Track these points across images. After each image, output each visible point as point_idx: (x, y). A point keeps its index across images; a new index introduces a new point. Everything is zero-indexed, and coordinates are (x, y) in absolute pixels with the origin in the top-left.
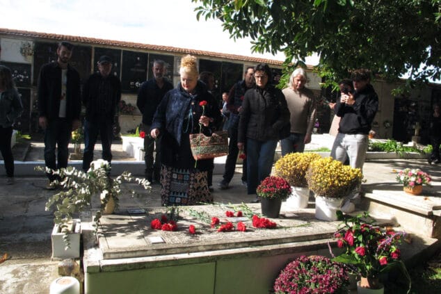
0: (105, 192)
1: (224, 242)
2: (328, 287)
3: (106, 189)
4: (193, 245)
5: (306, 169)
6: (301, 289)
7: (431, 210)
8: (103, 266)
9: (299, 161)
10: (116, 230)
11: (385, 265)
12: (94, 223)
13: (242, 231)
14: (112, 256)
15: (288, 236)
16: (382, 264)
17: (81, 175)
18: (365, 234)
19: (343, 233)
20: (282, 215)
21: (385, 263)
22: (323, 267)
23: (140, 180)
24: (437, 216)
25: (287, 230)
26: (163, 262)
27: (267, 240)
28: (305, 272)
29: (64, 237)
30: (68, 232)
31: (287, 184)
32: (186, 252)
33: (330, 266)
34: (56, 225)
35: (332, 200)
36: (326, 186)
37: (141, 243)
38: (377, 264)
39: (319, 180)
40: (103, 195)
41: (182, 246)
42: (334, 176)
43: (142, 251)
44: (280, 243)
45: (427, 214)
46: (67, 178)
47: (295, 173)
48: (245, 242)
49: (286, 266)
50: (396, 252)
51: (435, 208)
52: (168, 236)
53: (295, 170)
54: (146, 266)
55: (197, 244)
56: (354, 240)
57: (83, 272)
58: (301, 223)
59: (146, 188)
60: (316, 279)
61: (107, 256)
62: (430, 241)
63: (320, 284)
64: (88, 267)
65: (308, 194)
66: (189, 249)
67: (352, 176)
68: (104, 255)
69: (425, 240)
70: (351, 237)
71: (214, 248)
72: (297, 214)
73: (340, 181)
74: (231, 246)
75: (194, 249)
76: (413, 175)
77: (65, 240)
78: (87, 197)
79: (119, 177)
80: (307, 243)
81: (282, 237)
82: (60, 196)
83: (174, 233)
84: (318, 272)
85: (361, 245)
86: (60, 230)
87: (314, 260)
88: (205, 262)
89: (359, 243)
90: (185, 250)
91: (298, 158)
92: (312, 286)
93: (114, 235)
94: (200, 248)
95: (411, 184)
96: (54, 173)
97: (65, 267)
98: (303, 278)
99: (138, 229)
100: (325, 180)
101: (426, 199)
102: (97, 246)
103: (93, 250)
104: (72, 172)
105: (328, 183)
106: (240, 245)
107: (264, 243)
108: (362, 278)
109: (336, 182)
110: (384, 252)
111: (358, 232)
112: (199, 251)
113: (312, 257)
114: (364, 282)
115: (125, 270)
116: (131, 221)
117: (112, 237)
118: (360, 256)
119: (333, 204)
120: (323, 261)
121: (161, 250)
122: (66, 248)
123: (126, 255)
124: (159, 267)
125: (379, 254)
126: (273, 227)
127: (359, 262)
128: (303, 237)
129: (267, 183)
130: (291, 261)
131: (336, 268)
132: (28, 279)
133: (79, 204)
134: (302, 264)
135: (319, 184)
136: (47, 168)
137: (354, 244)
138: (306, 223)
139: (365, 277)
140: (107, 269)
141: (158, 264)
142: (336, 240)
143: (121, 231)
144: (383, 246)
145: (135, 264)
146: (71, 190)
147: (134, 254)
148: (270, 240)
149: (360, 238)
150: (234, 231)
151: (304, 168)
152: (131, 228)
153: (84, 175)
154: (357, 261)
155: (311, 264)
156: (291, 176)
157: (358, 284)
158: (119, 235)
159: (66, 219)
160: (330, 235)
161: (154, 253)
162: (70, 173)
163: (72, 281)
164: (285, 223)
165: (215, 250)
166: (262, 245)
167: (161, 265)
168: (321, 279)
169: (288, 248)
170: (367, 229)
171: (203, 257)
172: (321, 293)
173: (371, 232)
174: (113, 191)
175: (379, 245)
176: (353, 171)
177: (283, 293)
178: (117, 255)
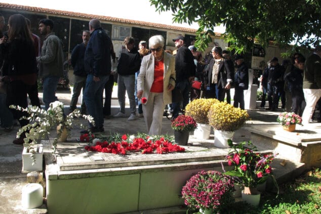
0: (61, 125)
1: (146, 160)
2: (219, 191)
3: (61, 123)
4: (124, 162)
5: (208, 111)
6: (200, 193)
7: (300, 142)
8: (60, 175)
9: (202, 105)
10: (69, 152)
12: (53, 147)
13: (160, 153)
14: (66, 168)
15: (193, 157)
16: (259, 177)
17: (43, 112)
18: (247, 156)
19: (232, 155)
20: (190, 144)
21: (261, 176)
22: (217, 178)
23: (86, 117)
24: (304, 147)
25: (193, 153)
26: (103, 173)
27: (177, 160)
28: (204, 181)
29: (31, 155)
30: (34, 152)
31: (193, 120)
32: (119, 167)
33: (221, 178)
34: (25, 148)
35: (226, 133)
36: (221, 123)
37: (88, 161)
38: (255, 177)
39: (216, 118)
40: (59, 127)
41: (116, 162)
42: (227, 115)
43: (87, 165)
44: (187, 162)
45: (297, 145)
46: (33, 114)
47: (200, 113)
48: (161, 161)
49: (190, 178)
50: (269, 169)
51: (303, 141)
52: (106, 156)
53: (200, 111)
54: (91, 175)
55: (127, 161)
56: (240, 160)
57: (45, 181)
58: (203, 149)
59: (90, 122)
60: (211, 186)
61: (63, 169)
62: (299, 164)
63: (213, 189)
64: (50, 176)
65: (210, 129)
66: (121, 165)
67: (240, 115)
68: (61, 167)
69: (296, 164)
70: (237, 159)
71: (139, 164)
72: (202, 143)
73: (231, 119)
74: (151, 163)
75: (124, 165)
76: (289, 117)
77: (32, 158)
78: (47, 128)
79: (71, 114)
80: (207, 163)
81: (189, 158)
82: (27, 127)
83: (110, 154)
84: (213, 182)
85: (245, 164)
86: (28, 151)
87: (210, 174)
88: (132, 174)
89: (243, 162)
90: (119, 165)
91: (203, 102)
92: (208, 191)
93: (67, 155)
94: (129, 164)
95: (288, 123)
96: (24, 110)
97: (32, 177)
98: (202, 186)
99: (84, 152)
100: (221, 118)
101: (298, 134)
102: (55, 162)
103: (52, 165)
104: (37, 109)
105: (223, 120)
106: (158, 163)
107: (175, 161)
108: (245, 188)
109: (229, 119)
110: (261, 169)
111: (242, 155)
112: (128, 166)
113: (209, 172)
114: (247, 191)
115: (75, 178)
116: (80, 146)
117: (66, 157)
118: (243, 171)
119: (227, 136)
120: (217, 174)
121: (102, 165)
122: (33, 164)
123: (76, 168)
124: (100, 177)
125: (257, 170)
126: (183, 151)
127: (243, 176)
128: (204, 158)
129: (179, 120)
130: (194, 174)
131: (226, 179)
132: (4, 187)
133: (42, 133)
134: (202, 177)
135: (216, 121)
136: (18, 106)
137: (240, 163)
138: (207, 149)
139: (247, 186)
140: (63, 177)
141: (99, 175)
142: (227, 161)
143: (72, 153)
144: (260, 164)
145: (83, 174)
146: (35, 123)
147: (82, 168)
148: (180, 160)
149: (244, 159)
150: (153, 153)
151: (206, 109)
152: (79, 151)
153: (45, 112)
154: (241, 175)
155: (208, 177)
156: (197, 116)
157: (242, 192)
158: (71, 155)
159: (33, 143)
160: (224, 157)
161: (96, 167)
162: (35, 111)
163: (37, 186)
164: (191, 149)
165: (140, 166)
166: (174, 163)
167: (101, 175)
168: (214, 186)
169: (192, 166)
170: (249, 153)
171: (131, 171)
172: (214, 195)
173: (252, 155)
174: (66, 124)
175: (257, 163)
176: (241, 112)
177: (187, 196)
178: (70, 168)
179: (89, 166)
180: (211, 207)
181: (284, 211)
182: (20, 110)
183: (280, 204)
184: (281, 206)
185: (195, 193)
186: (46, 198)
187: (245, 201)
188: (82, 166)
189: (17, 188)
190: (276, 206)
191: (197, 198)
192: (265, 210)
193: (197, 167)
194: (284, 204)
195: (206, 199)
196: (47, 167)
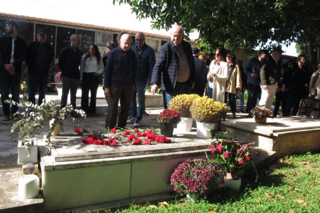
0: (53, 120)
1: (137, 150)
2: (205, 177)
3: (54, 117)
4: (116, 152)
5: (190, 105)
6: (188, 179)
7: (272, 133)
8: (56, 166)
9: (185, 100)
10: (62, 145)
11: (242, 164)
12: (47, 140)
13: (148, 144)
14: (61, 159)
15: (179, 147)
16: (240, 163)
17: (37, 107)
19: (214, 144)
20: (174, 136)
21: (242, 162)
22: (202, 166)
23: (78, 111)
24: (276, 137)
25: (178, 143)
26: (96, 163)
27: (164, 150)
28: (191, 168)
29: (26, 148)
30: (29, 145)
31: (178, 114)
32: (111, 157)
33: (206, 165)
34: (19, 142)
35: (208, 125)
36: (203, 115)
37: (81, 152)
38: (236, 163)
39: (199, 111)
40: (52, 122)
41: (108, 153)
42: (209, 108)
43: (81, 156)
44: (174, 152)
45: (269, 135)
46: (27, 109)
47: (183, 107)
48: (151, 151)
49: (178, 166)
50: (249, 155)
51: (275, 131)
52: (98, 148)
53: (183, 105)
54: (85, 165)
55: (118, 152)
56: (222, 148)
57: (41, 172)
58: (187, 140)
59: (82, 116)
60: (198, 172)
61: (58, 159)
62: (271, 152)
63: (200, 175)
64: (46, 167)
65: (192, 122)
66: (113, 155)
67: (220, 108)
68: (56, 158)
69: (268, 152)
70: (220, 147)
71: (130, 154)
72: (185, 135)
73: (213, 111)
74: (141, 153)
75: (117, 155)
76: (261, 110)
77: (27, 150)
78: (41, 122)
80: (192, 152)
81: (175, 147)
82: (21, 122)
83: (102, 146)
84: (199, 169)
85: (227, 152)
86: (23, 144)
87: (196, 162)
88: (124, 163)
89: (225, 150)
90: (111, 156)
91: (185, 98)
92: (195, 177)
93: (61, 147)
94: (121, 154)
95: (260, 116)
97: (28, 168)
98: (190, 173)
99: (77, 144)
100: (203, 111)
101: (269, 126)
103: (47, 157)
105: (205, 113)
106: (148, 153)
107: (163, 151)
108: (227, 174)
109: (210, 112)
110: (241, 156)
111: (224, 144)
112: (120, 156)
113: (195, 160)
114: (229, 176)
115: (71, 168)
116: (72, 139)
117: (60, 149)
118: (226, 159)
119: (208, 127)
120: (202, 161)
121: (95, 155)
122: (28, 156)
123: (70, 159)
124: (93, 167)
125: (237, 158)
126: (169, 142)
127: (226, 162)
129: (165, 113)
130: (181, 162)
131: (211, 166)
133: (36, 126)
134: (188, 165)
135: (199, 114)
136: (13, 101)
137: (222, 151)
138: (191, 140)
139: (229, 172)
140: (58, 168)
141: (92, 165)
142: (210, 150)
143: (65, 145)
144: (240, 152)
145: (77, 164)
146: (29, 118)
147: (76, 158)
148: (167, 149)
149: (226, 147)
150: (143, 144)
151: (189, 104)
152: (72, 143)
153: (39, 107)
154: (224, 161)
155: (194, 165)
156: (180, 110)
157: (225, 178)
158: (64, 147)
159: (28, 136)
160: (207, 146)
161: (90, 158)
162: (29, 106)
163: (33, 177)
164: (176, 140)
165: (131, 156)
166: (162, 153)
167: (95, 165)
168: (201, 172)
169: (179, 155)
170: (230, 141)
171: (123, 160)
172: (201, 181)
173: (233, 143)
174: (59, 118)
175: (238, 151)
176: (221, 105)
177: (176, 183)
178: (65, 159)
179: (83, 157)
180: (199, 192)
181: (263, 193)
182: (14, 104)
183: (259, 187)
184: (261, 189)
185: (183, 180)
186: (42, 189)
187: (228, 186)
188: (76, 157)
189: (12, 180)
190: (256, 189)
191: (186, 184)
192: (246, 193)
193: (183, 155)
194: (263, 187)
195: (193, 184)
196: (42, 159)
